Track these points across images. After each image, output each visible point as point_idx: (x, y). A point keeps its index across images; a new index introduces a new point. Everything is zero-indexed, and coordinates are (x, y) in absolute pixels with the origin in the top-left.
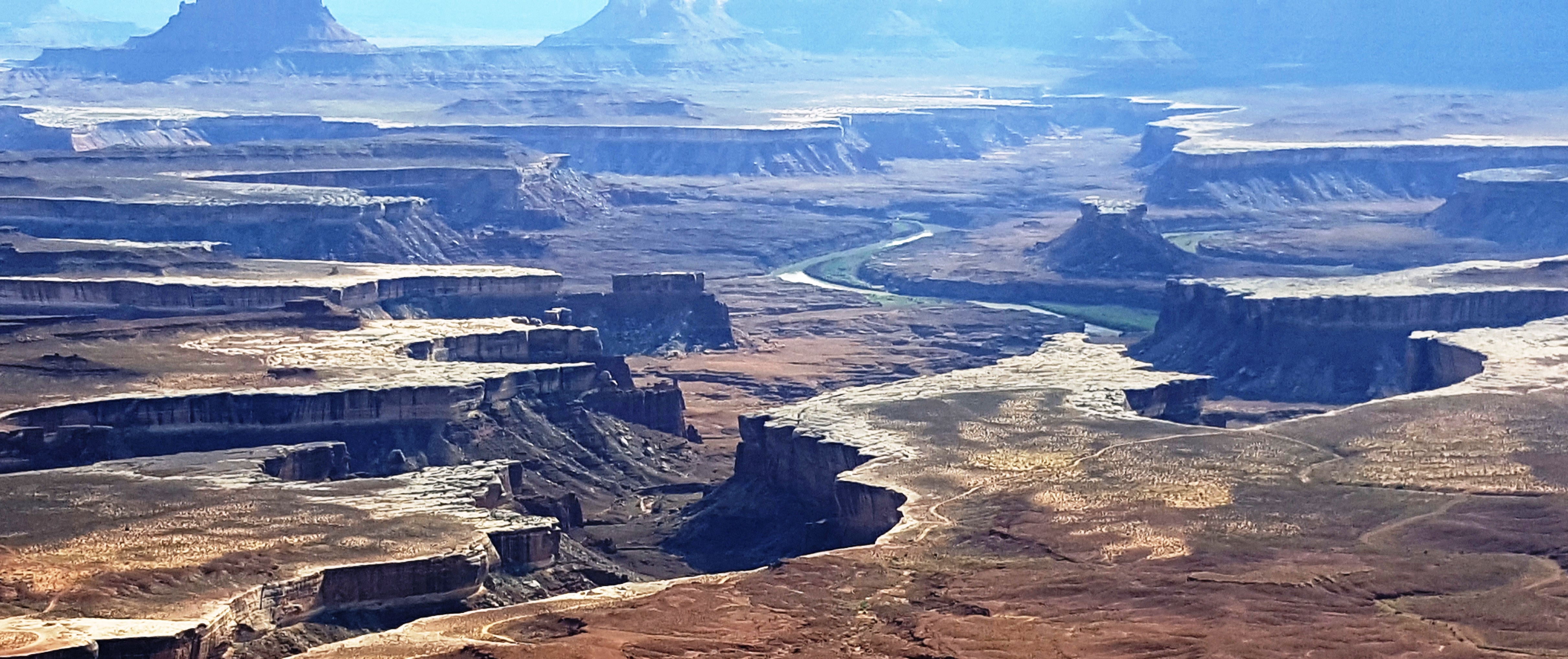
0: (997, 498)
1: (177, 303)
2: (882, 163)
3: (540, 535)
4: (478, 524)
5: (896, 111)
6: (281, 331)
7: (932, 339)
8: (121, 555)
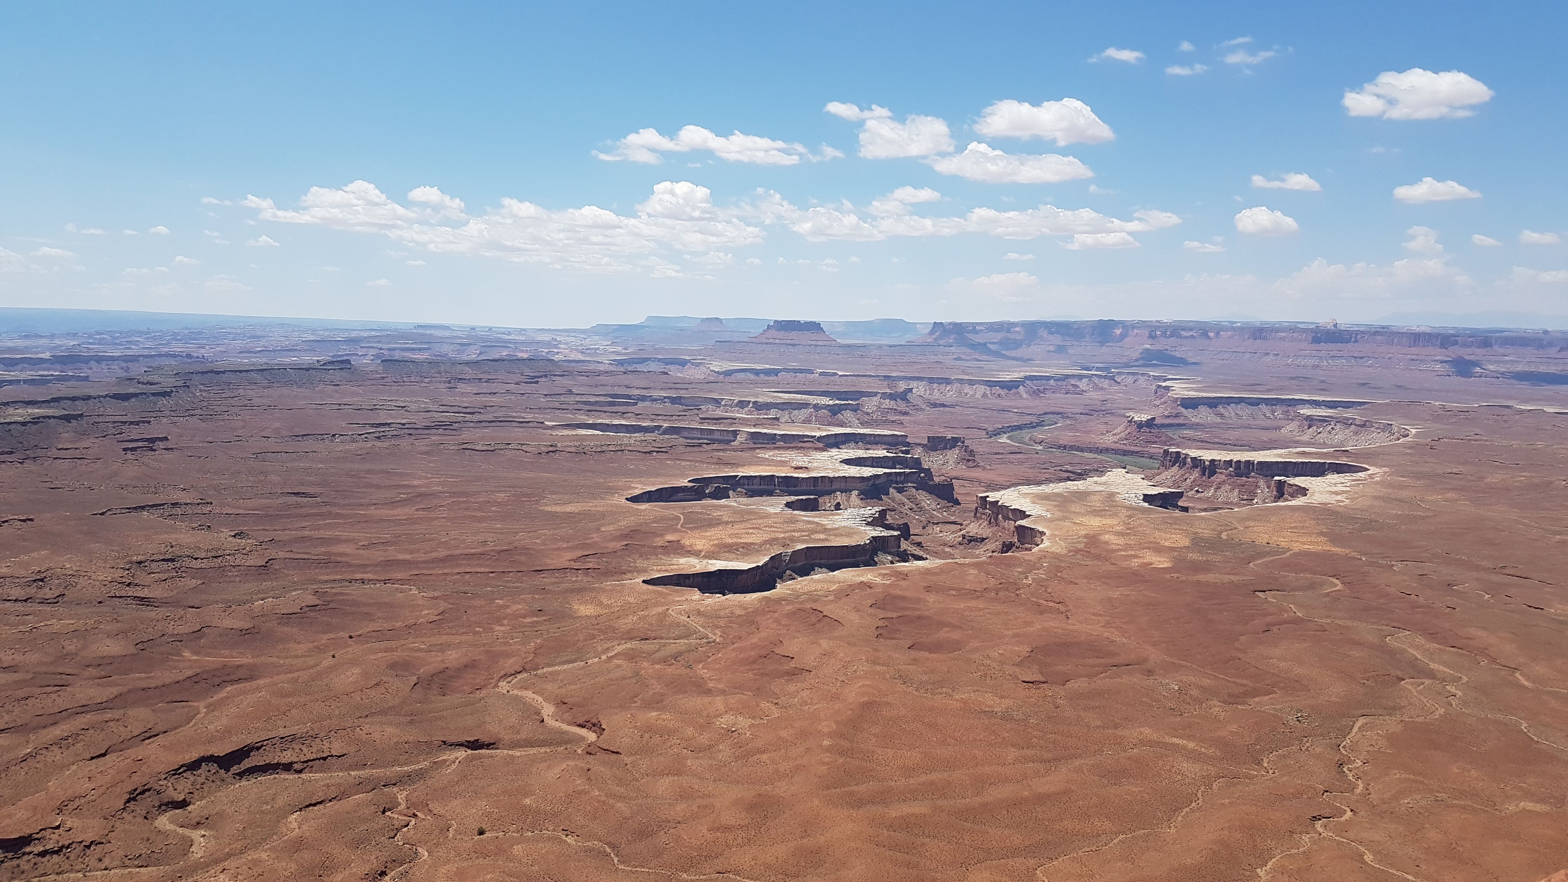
0: (1086, 536)
1: (758, 439)
2: (1041, 395)
3: (893, 538)
4: (868, 532)
5: (1048, 374)
6: (796, 451)
7: (1060, 468)
8: (730, 536)
